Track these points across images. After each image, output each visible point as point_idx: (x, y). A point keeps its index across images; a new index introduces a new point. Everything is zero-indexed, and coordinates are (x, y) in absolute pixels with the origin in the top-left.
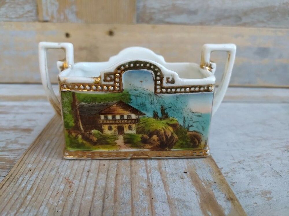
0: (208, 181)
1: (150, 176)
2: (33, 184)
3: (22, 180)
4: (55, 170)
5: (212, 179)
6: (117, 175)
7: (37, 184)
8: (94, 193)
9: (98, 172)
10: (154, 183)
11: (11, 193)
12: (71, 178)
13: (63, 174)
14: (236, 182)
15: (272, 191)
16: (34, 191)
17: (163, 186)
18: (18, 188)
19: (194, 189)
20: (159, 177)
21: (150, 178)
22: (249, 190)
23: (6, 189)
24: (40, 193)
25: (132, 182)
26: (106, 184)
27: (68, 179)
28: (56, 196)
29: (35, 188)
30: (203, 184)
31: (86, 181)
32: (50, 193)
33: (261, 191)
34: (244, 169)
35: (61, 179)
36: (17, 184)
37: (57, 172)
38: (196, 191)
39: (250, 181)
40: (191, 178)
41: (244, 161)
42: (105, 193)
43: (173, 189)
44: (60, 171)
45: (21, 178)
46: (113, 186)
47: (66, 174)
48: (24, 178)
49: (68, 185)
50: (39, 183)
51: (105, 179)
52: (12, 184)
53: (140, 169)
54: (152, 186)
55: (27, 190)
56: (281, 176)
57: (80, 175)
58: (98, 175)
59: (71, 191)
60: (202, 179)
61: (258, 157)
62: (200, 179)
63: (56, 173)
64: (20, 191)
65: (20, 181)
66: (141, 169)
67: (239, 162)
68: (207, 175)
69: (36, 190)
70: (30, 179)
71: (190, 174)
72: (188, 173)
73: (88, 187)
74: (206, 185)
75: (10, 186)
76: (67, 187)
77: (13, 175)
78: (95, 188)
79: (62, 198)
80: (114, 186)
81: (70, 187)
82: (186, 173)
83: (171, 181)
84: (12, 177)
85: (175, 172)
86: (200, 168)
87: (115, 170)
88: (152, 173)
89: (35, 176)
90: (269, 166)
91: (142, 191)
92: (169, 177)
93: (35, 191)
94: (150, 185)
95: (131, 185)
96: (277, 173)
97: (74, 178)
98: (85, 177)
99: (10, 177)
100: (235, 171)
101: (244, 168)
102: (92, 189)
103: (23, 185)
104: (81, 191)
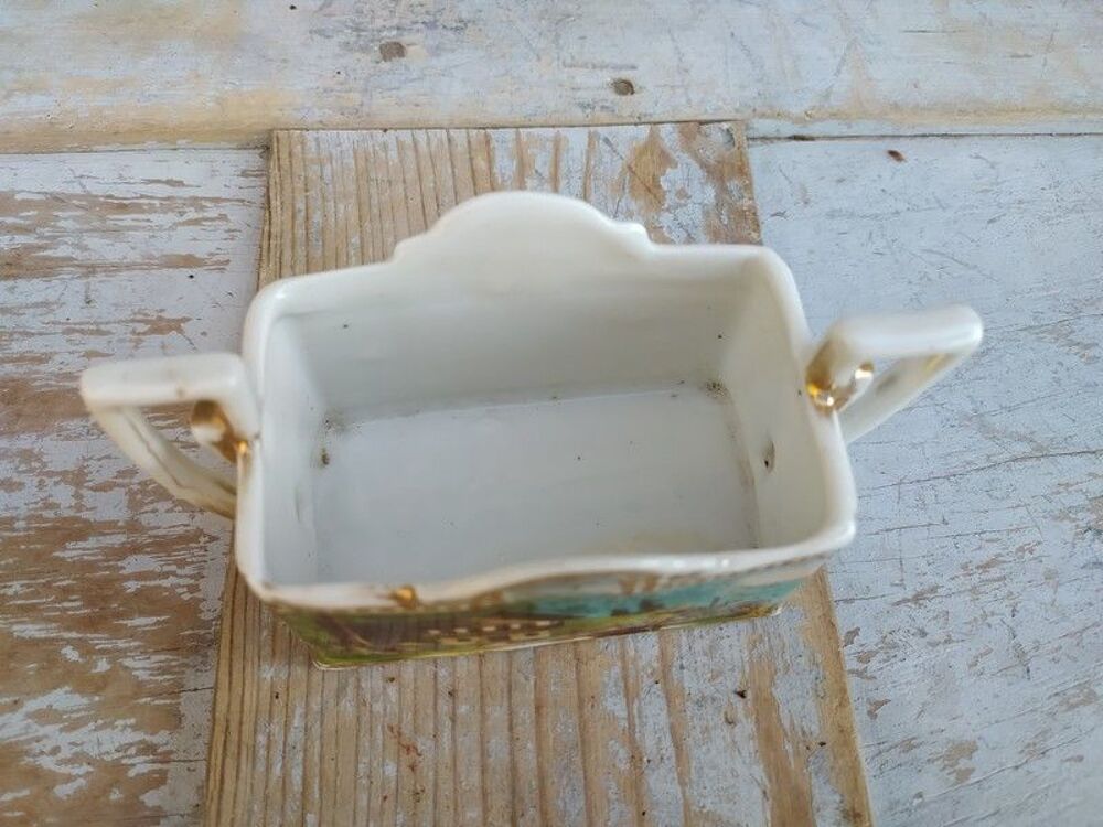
0: (804, 733)
1: (635, 711)
2: (305, 760)
3: (268, 748)
4: (350, 690)
5: (815, 728)
6: (538, 708)
7: (316, 759)
8: (485, 794)
9: (482, 696)
10: (649, 744)
11: (256, 808)
12: (407, 731)
13: (378, 707)
14: (886, 702)
15: (979, 743)
16: (317, 796)
17: (674, 759)
18: (267, 782)
19: (759, 771)
20: (663, 719)
21: (637, 721)
22: (914, 738)
23: (236, 789)
24: (335, 803)
25: (584, 742)
26: (512, 753)
27: (400, 734)
28: (382, 811)
29: (317, 780)
30: (789, 747)
31: (454, 740)
32: (363, 802)
33: (949, 741)
34: (923, 634)
35: (379, 735)
36: (261, 767)
37: (360, 702)
38: (765, 779)
39: (927, 698)
40: (757, 721)
41: (933, 590)
42: (514, 792)
43: (700, 770)
44: (368, 696)
45: (262, 739)
46: (533, 764)
47: (388, 710)
48: (269, 737)
49: (406, 759)
50: (322, 757)
51: (506, 732)
52: (243, 767)
53: (606, 679)
54: (641, 759)
55: (296, 788)
56: (1028, 671)
57: (430, 711)
58: (482, 712)
59: (419, 788)
60: (786, 723)
61: (985, 567)
62: (782, 725)
63: (358, 707)
64: (279, 795)
65: (262, 752)
66: (609, 677)
67: (918, 598)
68: (803, 707)
69: (321, 789)
70: (291, 740)
71: (756, 699)
72: (749, 695)
73: (461, 768)
74: (797, 753)
75: (242, 775)
76: (406, 771)
77: (234, 726)
78: (484, 771)
79: (400, 818)
80: (535, 761)
81: (413, 768)
82: (742, 695)
83: (697, 733)
84: (234, 736)
85: (709, 691)
86: (787, 668)
87: (532, 682)
88: (643, 696)
89: (297, 722)
90: (1008, 619)
91: (614, 785)
92: (692, 718)
93: (321, 795)
94: (636, 758)
95: (584, 754)
96: (1021, 654)
97: (416, 730)
98: (448, 723)
99: (226, 736)
100: (895, 646)
101: (927, 630)
102: (475, 778)
103: (277, 770)
104: (446, 789)
